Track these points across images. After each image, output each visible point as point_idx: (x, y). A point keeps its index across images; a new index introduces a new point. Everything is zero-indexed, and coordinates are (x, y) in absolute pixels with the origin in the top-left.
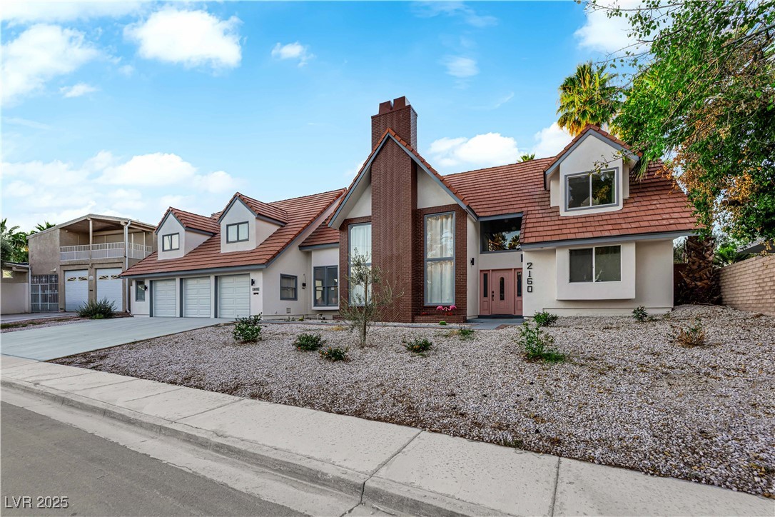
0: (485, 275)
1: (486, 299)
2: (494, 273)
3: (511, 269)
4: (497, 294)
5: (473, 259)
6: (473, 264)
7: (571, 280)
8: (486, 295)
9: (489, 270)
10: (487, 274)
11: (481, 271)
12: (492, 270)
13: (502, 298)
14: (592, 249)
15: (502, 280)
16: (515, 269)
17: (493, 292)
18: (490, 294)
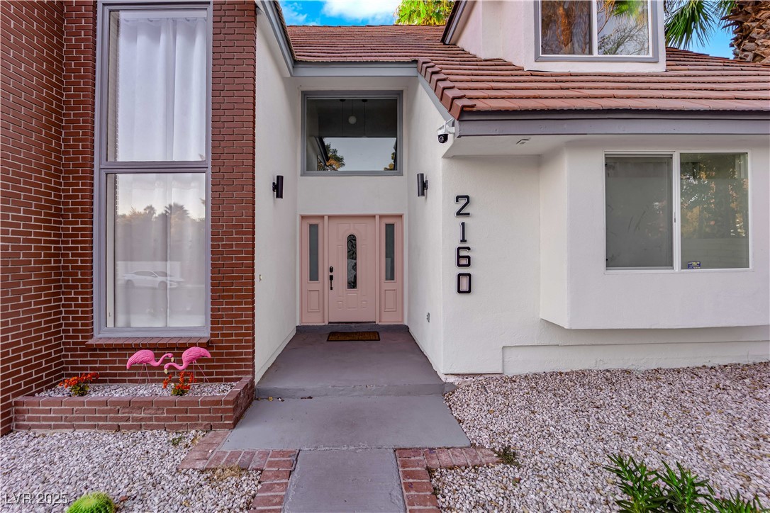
0: (313, 228)
1: (315, 285)
2: (334, 222)
3: (374, 217)
4: (342, 276)
5: (280, 179)
6: (279, 195)
7: (612, 261)
8: (314, 276)
9: (322, 217)
10: (316, 226)
11: (303, 217)
12: (330, 217)
13: (352, 284)
14: (670, 158)
15: (352, 240)
16: (381, 217)
17: (331, 270)
18: (324, 273)
